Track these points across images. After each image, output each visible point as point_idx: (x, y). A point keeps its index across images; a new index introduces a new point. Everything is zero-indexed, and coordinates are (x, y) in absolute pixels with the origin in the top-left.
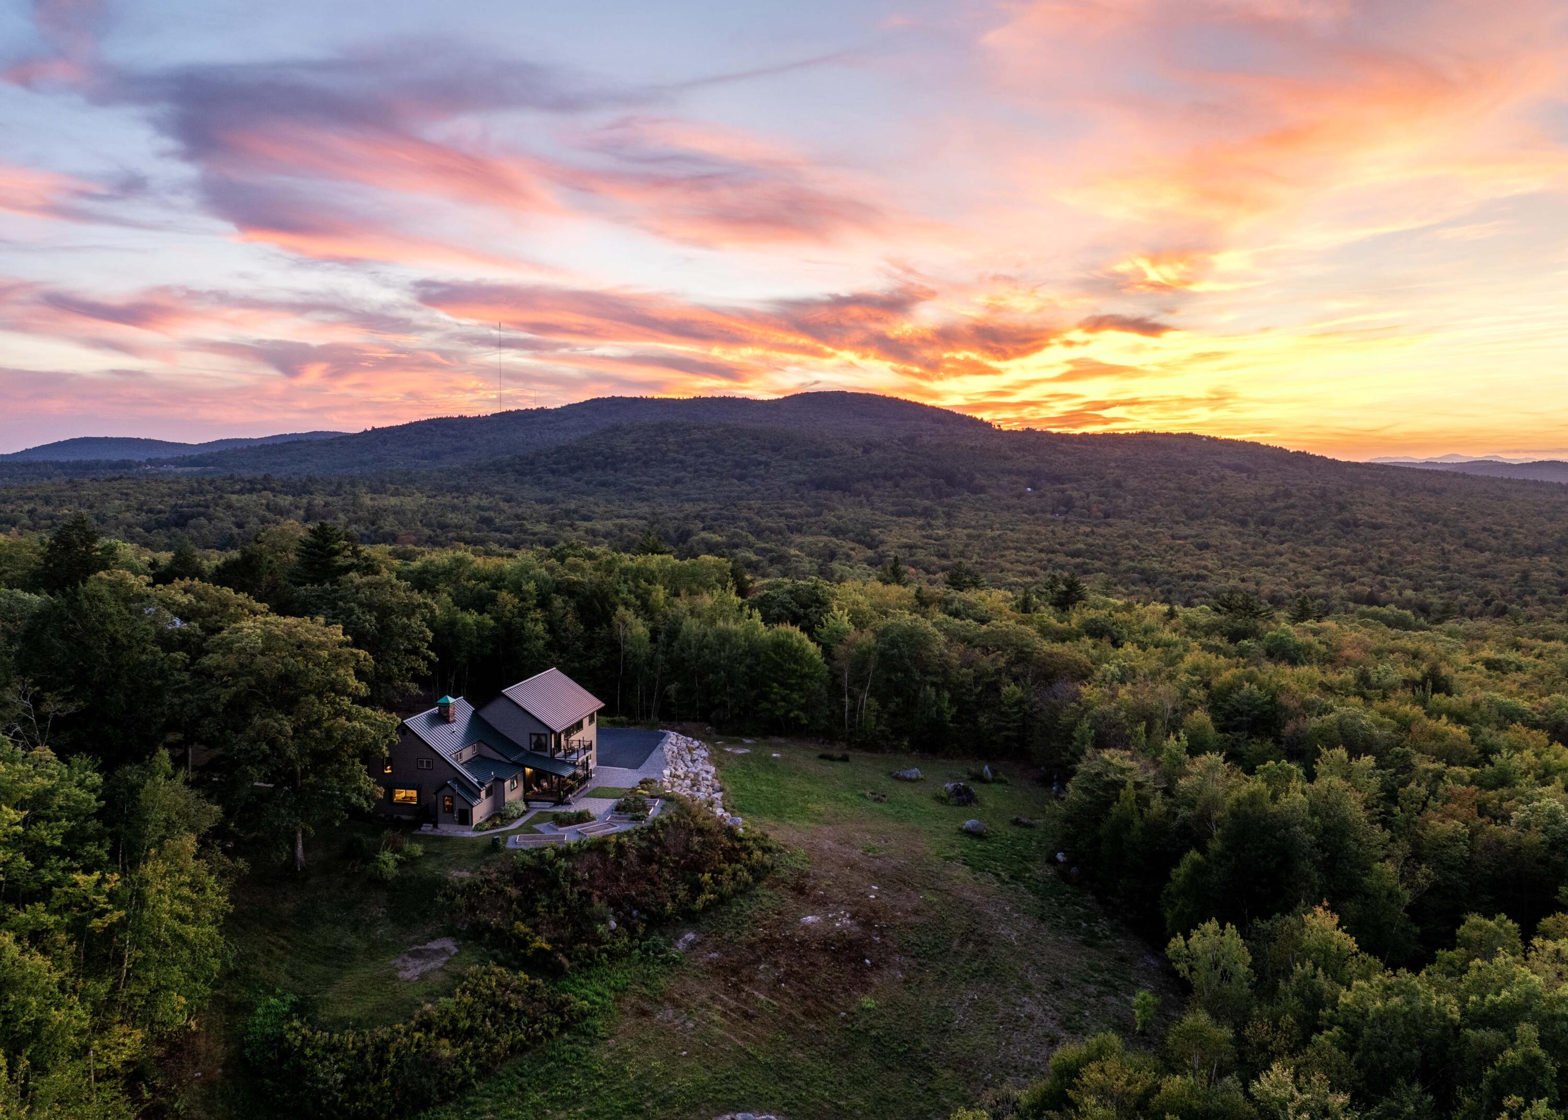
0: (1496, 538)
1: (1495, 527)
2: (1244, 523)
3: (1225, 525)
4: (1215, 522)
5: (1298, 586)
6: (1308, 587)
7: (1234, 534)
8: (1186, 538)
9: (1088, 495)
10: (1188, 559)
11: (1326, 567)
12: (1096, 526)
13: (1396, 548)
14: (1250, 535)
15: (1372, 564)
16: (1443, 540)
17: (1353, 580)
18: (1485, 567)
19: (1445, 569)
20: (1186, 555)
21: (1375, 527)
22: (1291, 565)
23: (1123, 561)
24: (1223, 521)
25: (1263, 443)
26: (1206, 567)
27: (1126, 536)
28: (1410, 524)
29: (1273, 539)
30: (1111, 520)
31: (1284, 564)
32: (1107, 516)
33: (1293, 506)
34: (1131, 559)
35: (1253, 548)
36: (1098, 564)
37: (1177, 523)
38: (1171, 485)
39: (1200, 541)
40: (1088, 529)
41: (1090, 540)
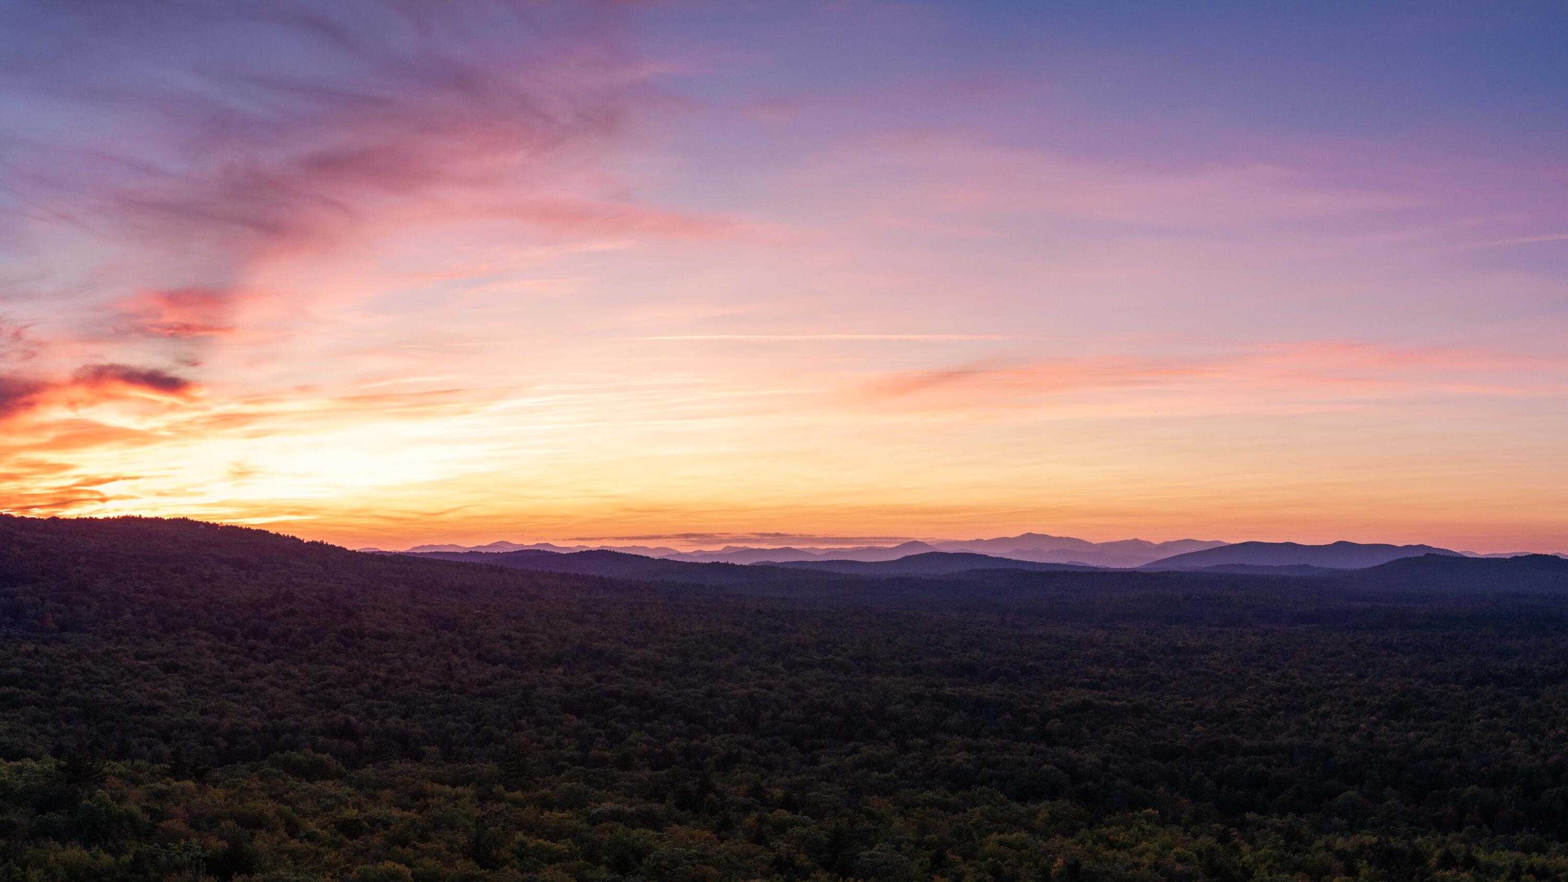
0: (513, 647)
1: (515, 634)
2: (230, 637)
3: (207, 639)
4: (195, 636)
5: (270, 717)
6: (280, 717)
7: (213, 650)
8: (152, 657)
9: (43, 600)
10: (146, 686)
11: (311, 692)
12: (45, 643)
13: (398, 664)
14: (232, 652)
15: (365, 686)
16: (455, 652)
17: (337, 706)
18: (489, 683)
19: (445, 688)
20: (145, 680)
21: (382, 637)
22: (271, 690)
23: (64, 690)
24: (204, 634)
25: (273, 531)
26: (164, 697)
27: (78, 657)
28: (423, 633)
29: (261, 656)
30: (66, 635)
31: (261, 689)
32: (63, 627)
33: (293, 613)
34: (75, 686)
35: (231, 669)
36: (32, 694)
37: (147, 637)
38: (149, 587)
39: (168, 661)
40: (31, 647)
41: (30, 662)
